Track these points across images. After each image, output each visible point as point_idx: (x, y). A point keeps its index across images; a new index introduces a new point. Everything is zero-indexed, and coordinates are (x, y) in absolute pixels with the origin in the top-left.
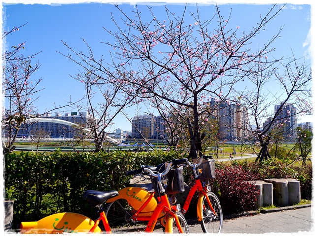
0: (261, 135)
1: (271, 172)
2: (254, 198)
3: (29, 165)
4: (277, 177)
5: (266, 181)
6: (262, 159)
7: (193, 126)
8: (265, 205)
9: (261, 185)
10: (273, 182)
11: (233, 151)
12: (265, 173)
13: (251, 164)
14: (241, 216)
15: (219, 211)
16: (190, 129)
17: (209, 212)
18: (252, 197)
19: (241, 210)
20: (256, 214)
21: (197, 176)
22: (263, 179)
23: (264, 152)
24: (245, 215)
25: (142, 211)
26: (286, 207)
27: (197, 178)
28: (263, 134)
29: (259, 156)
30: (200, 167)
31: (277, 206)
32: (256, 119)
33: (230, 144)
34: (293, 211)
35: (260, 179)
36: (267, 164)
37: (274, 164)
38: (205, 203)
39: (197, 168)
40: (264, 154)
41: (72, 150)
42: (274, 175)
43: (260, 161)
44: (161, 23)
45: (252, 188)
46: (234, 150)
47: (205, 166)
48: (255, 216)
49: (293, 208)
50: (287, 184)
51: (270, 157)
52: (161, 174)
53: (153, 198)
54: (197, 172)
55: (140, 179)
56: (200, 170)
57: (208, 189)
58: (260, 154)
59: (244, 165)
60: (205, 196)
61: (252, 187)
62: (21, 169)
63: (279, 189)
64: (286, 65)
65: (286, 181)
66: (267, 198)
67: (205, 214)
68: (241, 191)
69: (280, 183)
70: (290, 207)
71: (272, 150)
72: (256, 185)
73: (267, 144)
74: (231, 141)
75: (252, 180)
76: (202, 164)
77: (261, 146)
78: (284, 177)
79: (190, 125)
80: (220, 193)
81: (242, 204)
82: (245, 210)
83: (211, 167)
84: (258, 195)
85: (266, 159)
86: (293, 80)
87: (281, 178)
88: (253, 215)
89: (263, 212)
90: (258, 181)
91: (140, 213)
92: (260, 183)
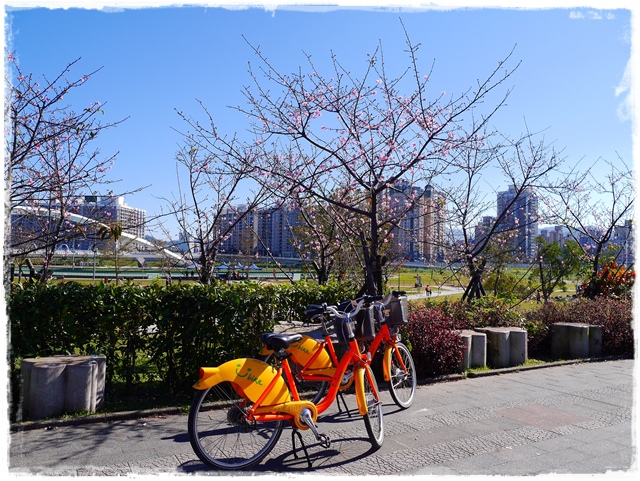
0: (472, 258)
1: (486, 317)
2: (458, 355)
3: (123, 302)
4: (493, 324)
5: (476, 331)
6: (471, 296)
7: (369, 244)
8: (474, 366)
9: (470, 337)
10: (487, 332)
11: (417, 282)
12: (476, 319)
13: (455, 304)
14: (439, 381)
15: (411, 370)
16: (365, 249)
17: (398, 370)
18: (456, 354)
19: (440, 373)
20: (460, 378)
21: (384, 320)
22: (472, 328)
23: (474, 286)
24: (444, 380)
25: (311, 367)
26: (505, 369)
27: (383, 323)
28: (474, 256)
29: (467, 292)
30: (387, 307)
31: (492, 368)
32: (464, 230)
33: (410, 267)
34: (514, 374)
35: (467, 328)
36: (479, 305)
37: (491, 305)
38: (393, 357)
39: (383, 309)
40: (475, 288)
41: (92, 274)
42: (490, 321)
43: (469, 301)
44: (326, 81)
45: (456, 341)
46: (419, 278)
47: (394, 305)
48: (459, 381)
49: (514, 371)
50: (507, 336)
51: (484, 294)
52: (349, 315)
53: (324, 350)
54: (383, 314)
55: (287, 327)
56: (387, 312)
57: (398, 338)
58: (468, 288)
59: (444, 306)
60: (394, 347)
61: (456, 338)
62: (112, 309)
63: (495, 343)
64: (515, 143)
65: (506, 331)
66: (477, 355)
67: (393, 373)
68: (440, 345)
69: (498, 334)
70: (510, 369)
71: (490, 281)
72: (462, 335)
73: (481, 272)
74: (412, 260)
75: (457, 329)
76: (390, 302)
77: (471, 275)
78: (505, 325)
79: (364, 243)
80: (410, 347)
81: (440, 364)
82: (446, 373)
83: (402, 307)
84: (464, 350)
85: (478, 297)
86: (526, 169)
87: (500, 326)
88: (456, 379)
89: (471, 376)
90: (464, 331)
91: (308, 369)
92: (468, 334)
